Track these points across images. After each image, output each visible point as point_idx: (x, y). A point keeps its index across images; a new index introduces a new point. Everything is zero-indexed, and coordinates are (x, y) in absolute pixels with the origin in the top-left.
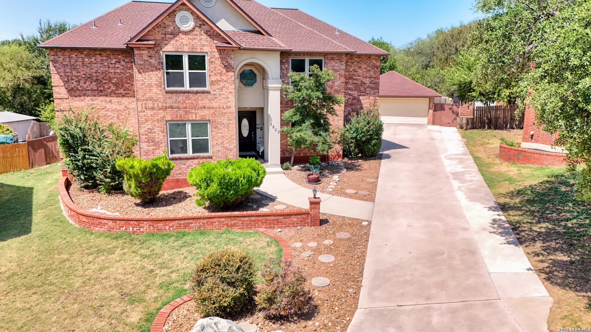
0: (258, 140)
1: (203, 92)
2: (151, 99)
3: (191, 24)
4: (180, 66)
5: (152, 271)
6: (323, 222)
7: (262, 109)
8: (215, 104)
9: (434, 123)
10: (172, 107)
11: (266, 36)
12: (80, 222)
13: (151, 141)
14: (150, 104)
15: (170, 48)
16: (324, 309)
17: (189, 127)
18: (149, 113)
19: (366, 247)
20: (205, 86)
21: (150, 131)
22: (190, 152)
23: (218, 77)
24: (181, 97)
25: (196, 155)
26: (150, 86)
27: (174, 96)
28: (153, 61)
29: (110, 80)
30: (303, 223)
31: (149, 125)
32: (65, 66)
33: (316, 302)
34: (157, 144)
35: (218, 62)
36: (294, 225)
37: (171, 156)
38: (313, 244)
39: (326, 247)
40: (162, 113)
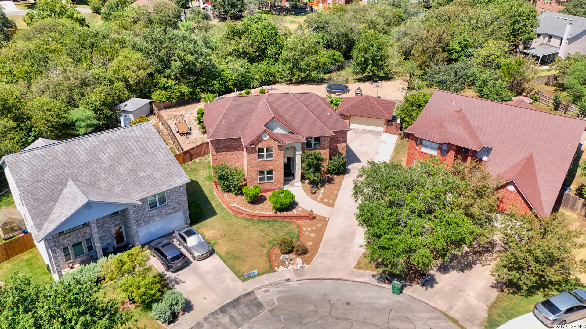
0: (291, 166)
1: (272, 160)
2: (252, 164)
3: (268, 137)
4: (263, 152)
5: (264, 237)
6: (314, 218)
7: (293, 157)
8: (275, 164)
9: (386, 132)
10: (260, 166)
11: (296, 135)
12: (232, 212)
13: (252, 178)
14: (252, 165)
15: (259, 146)
16: (310, 252)
17: (266, 172)
18: (251, 168)
19: (325, 231)
20: (272, 157)
21: (252, 174)
22: (266, 181)
23: (277, 154)
24: (263, 163)
25: (268, 181)
26: (252, 159)
27: (261, 162)
28: (253, 151)
29: (232, 147)
30: (307, 219)
31: (251, 173)
32: (215, 144)
33: (308, 250)
34: (254, 179)
35: (278, 149)
36: (304, 219)
37: (259, 182)
38: (309, 229)
39: (313, 230)
40: (256, 168)
